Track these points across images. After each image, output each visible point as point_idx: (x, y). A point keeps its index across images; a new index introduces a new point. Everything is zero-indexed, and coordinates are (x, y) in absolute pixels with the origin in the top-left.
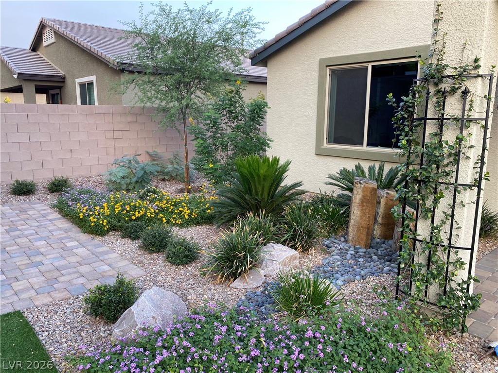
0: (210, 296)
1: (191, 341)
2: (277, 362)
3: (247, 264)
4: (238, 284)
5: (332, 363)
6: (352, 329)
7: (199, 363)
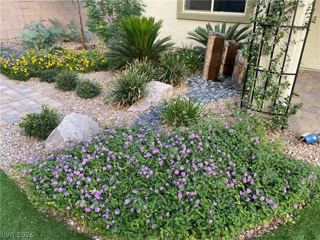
0: (114, 118)
1: (107, 147)
2: (172, 156)
3: (139, 95)
4: (132, 108)
5: (209, 154)
6: (219, 131)
7: (116, 161)
